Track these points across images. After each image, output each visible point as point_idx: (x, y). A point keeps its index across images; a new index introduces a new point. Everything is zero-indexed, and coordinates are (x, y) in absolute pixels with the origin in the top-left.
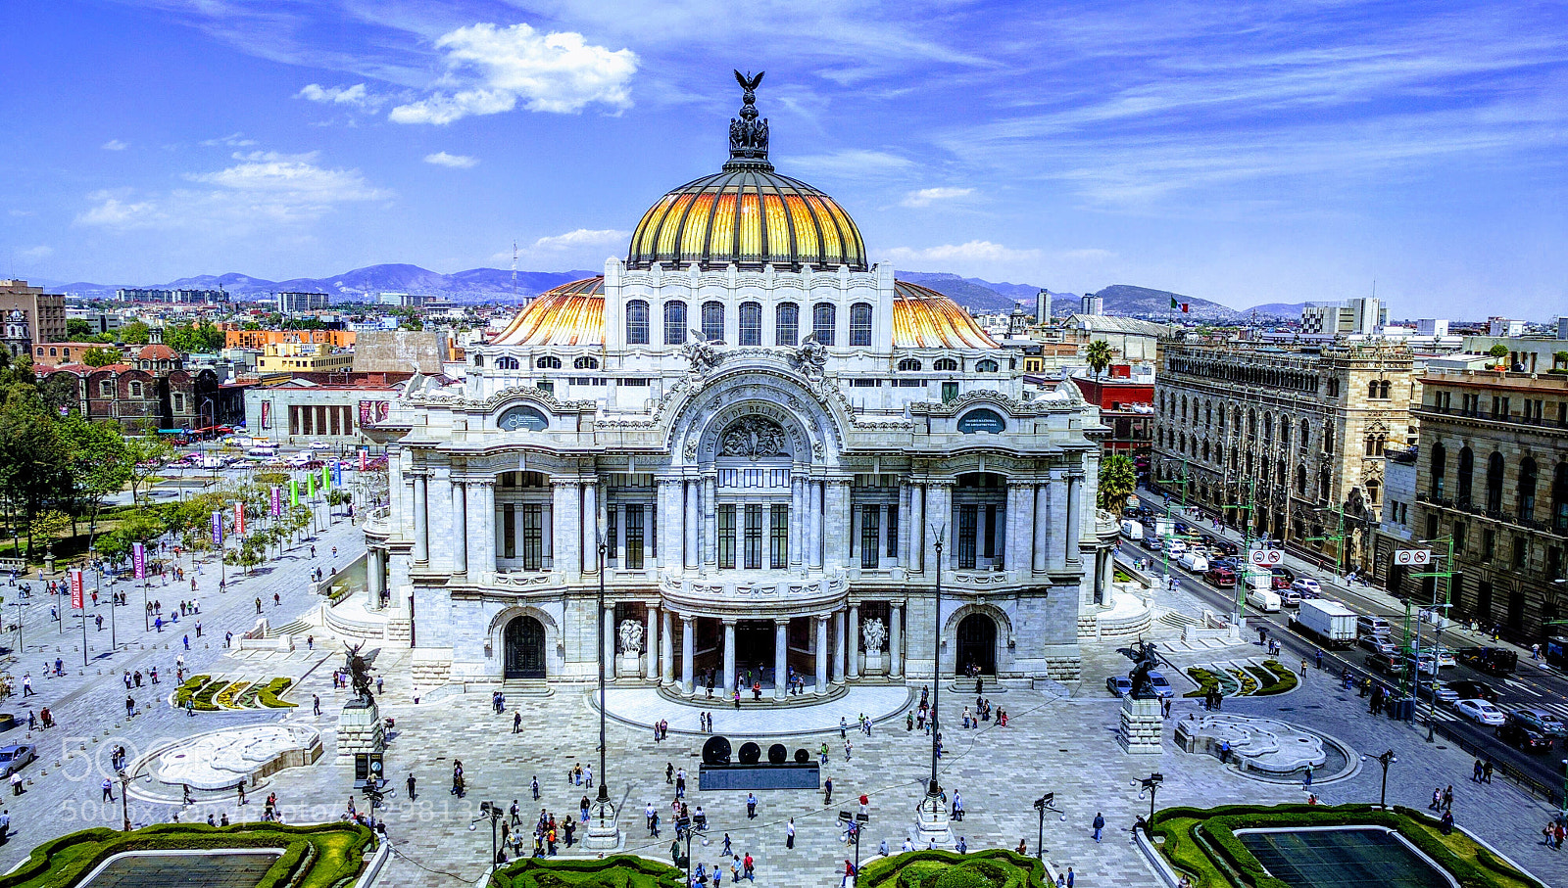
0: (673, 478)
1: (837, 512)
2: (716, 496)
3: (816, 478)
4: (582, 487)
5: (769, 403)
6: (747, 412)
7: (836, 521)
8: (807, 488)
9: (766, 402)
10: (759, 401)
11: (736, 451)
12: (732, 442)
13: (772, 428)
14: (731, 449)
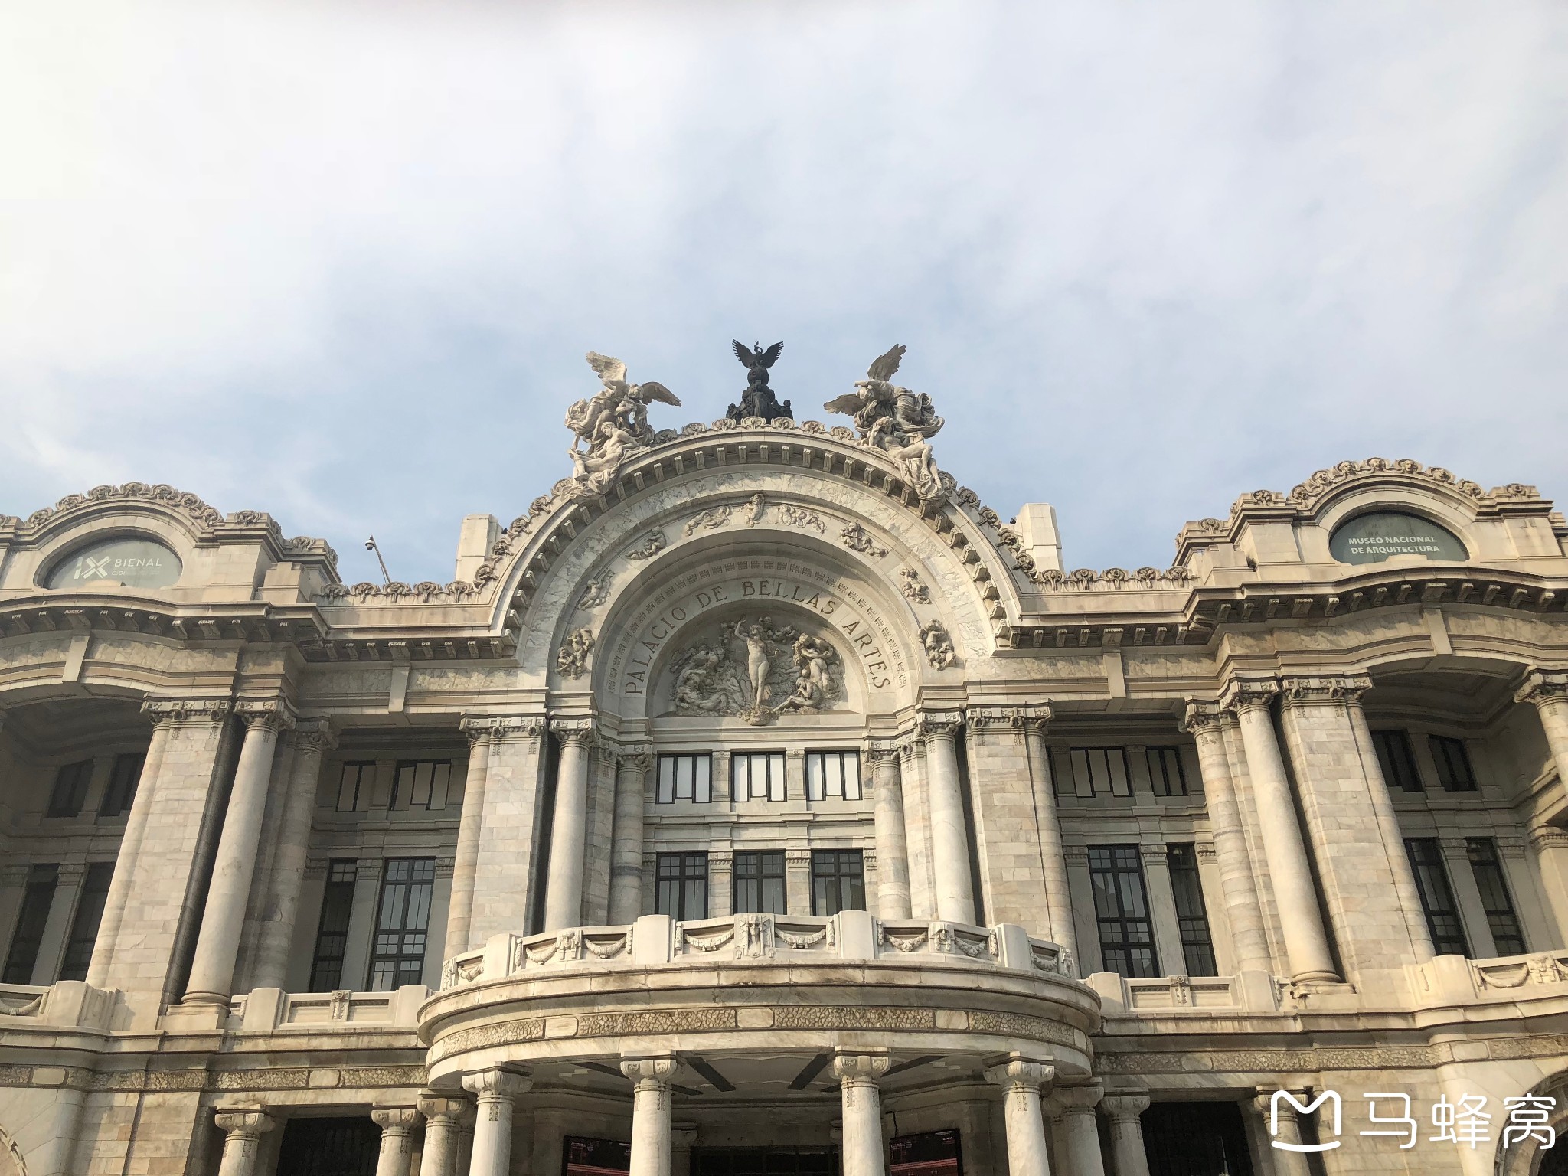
0: (515, 722)
1: (1014, 810)
2: (649, 825)
3: (941, 718)
4: (234, 727)
5: (794, 561)
6: (734, 595)
7: (1015, 838)
8: (910, 775)
9: (788, 555)
10: (767, 558)
11: (708, 703)
12: (697, 674)
13: (803, 638)
14: (693, 696)
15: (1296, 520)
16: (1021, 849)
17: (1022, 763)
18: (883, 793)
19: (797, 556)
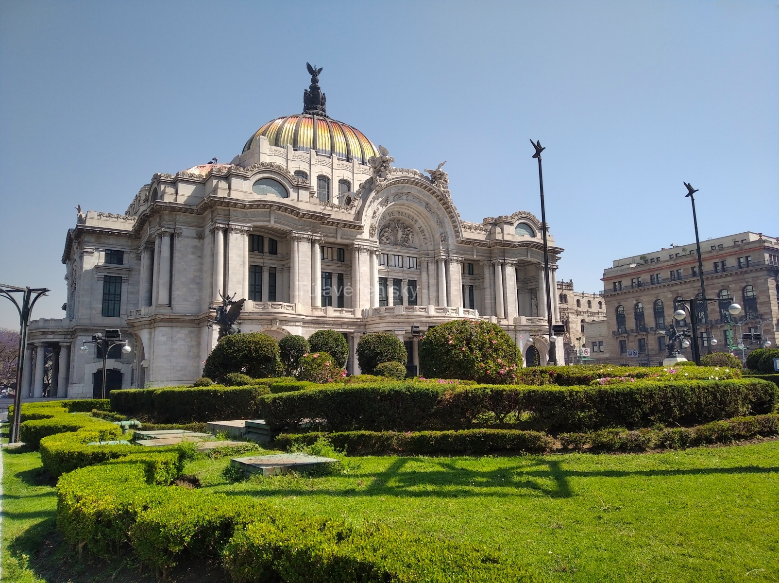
0: (365, 247)
1: (456, 280)
3: (444, 257)
4: (313, 242)
5: (411, 209)
6: (396, 215)
7: (456, 286)
8: (432, 267)
9: (410, 207)
10: (405, 207)
11: (388, 242)
12: (386, 235)
13: (409, 229)
14: (385, 240)
15: (511, 224)
16: (456, 288)
17: (458, 270)
18: (426, 270)
19: (412, 208)
